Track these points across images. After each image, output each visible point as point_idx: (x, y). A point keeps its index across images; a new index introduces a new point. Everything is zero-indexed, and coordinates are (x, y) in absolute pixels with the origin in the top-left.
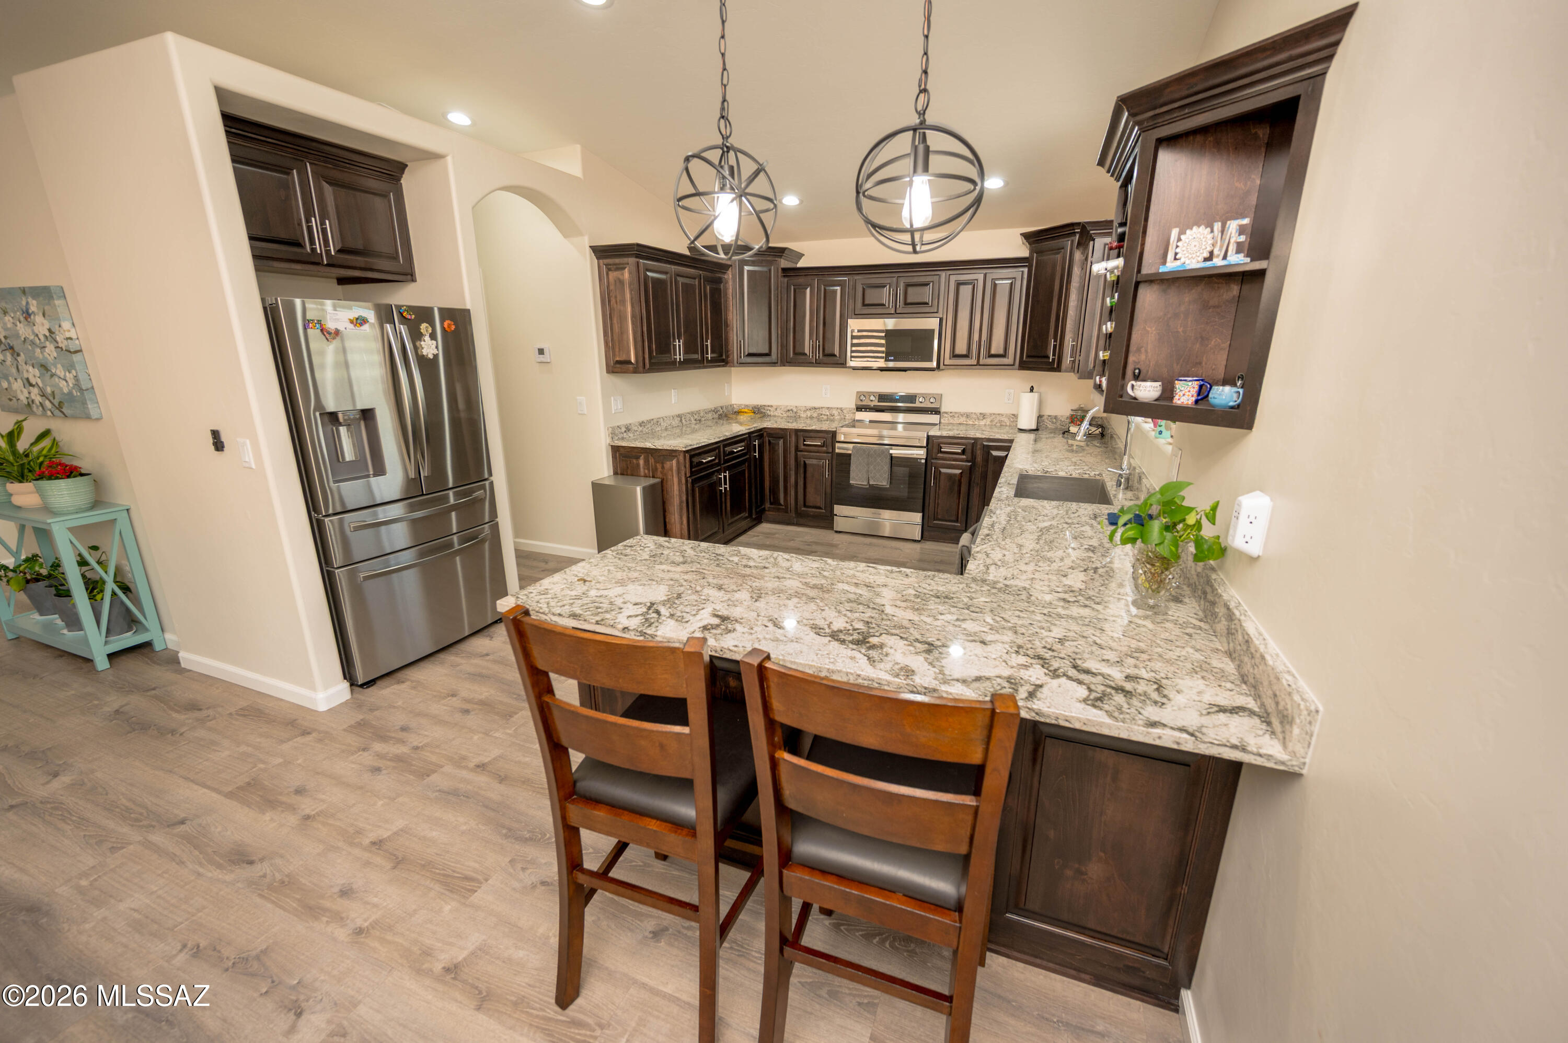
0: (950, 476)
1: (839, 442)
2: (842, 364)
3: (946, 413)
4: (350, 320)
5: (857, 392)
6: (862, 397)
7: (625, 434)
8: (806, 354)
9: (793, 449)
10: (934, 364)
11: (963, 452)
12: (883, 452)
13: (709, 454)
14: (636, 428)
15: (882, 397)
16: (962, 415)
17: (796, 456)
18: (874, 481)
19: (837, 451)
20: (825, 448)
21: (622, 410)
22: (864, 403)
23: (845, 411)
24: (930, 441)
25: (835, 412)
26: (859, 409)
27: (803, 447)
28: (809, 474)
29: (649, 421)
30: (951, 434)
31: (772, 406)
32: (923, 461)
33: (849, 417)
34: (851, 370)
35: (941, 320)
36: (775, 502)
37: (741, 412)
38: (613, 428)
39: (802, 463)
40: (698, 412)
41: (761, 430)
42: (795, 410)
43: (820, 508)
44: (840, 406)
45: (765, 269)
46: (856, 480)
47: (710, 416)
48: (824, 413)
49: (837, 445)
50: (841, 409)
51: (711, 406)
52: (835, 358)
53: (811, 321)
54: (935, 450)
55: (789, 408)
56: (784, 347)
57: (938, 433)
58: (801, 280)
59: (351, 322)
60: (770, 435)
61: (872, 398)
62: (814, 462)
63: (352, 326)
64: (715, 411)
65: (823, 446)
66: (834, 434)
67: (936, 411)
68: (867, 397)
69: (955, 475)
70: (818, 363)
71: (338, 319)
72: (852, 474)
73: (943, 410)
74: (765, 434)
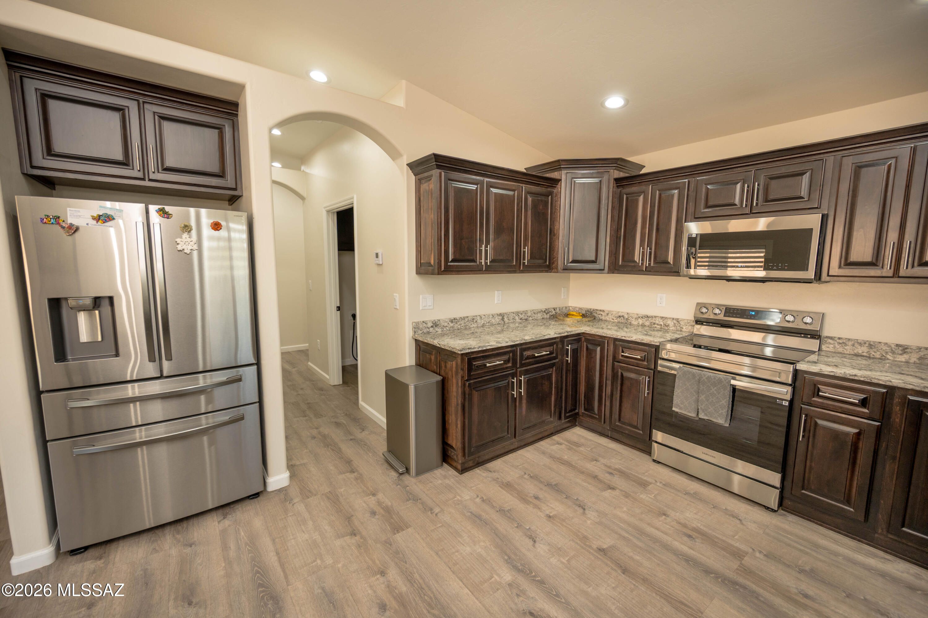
0: (836, 435)
1: (663, 359)
2: (674, 271)
3: (831, 338)
4: (92, 216)
5: (698, 304)
6: (704, 310)
7: (431, 329)
8: (636, 262)
9: (611, 358)
10: (811, 274)
11: (864, 403)
12: (720, 381)
13: (545, 349)
14: (446, 324)
15: (730, 311)
16: (860, 344)
17: (613, 365)
18: (706, 415)
19: (659, 368)
20: (645, 363)
21: (432, 307)
22: (705, 316)
23: (682, 323)
24: (799, 377)
25: (669, 322)
26: (699, 322)
27: (620, 358)
28: (625, 388)
29: (464, 318)
30: (840, 371)
31: (603, 311)
32: (787, 404)
33: (687, 330)
34: (687, 278)
35: (824, 218)
36: (589, 408)
37: (570, 315)
38: (417, 323)
39: (620, 374)
40: (525, 312)
41: (579, 334)
42: (626, 316)
43: (636, 427)
44: (675, 317)
45: (596, 180)
46: (681, 408)
47: (539, 316)
48: (657, 322)
49: (660, 362)
50: (677, 320)
51: (543, 307)
52: (668, 265)
53: (643, 227)
54: (808, 391)
55: (620, 314)
56: (614, 254)
57: (814, 369)
58: (634, 189)
59: (94, 218)
60: (587, 340)
61: (717, 311)
62: (633, 376)
63: (95, 222)
64: (546, 311)
65: (644, 361)
66: (657, 349)
67: (815, 335)
68: (710, 309)
69: (847, 434)
70: (649, 271)
71: (80, 216)
72: (676, 400)
73: (825, 333)
74: (583, 339)
